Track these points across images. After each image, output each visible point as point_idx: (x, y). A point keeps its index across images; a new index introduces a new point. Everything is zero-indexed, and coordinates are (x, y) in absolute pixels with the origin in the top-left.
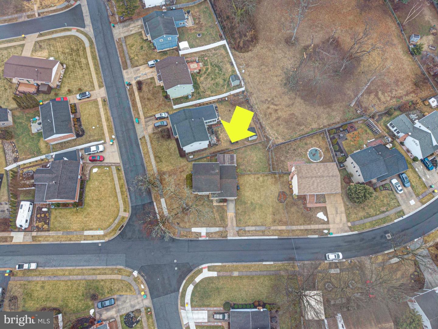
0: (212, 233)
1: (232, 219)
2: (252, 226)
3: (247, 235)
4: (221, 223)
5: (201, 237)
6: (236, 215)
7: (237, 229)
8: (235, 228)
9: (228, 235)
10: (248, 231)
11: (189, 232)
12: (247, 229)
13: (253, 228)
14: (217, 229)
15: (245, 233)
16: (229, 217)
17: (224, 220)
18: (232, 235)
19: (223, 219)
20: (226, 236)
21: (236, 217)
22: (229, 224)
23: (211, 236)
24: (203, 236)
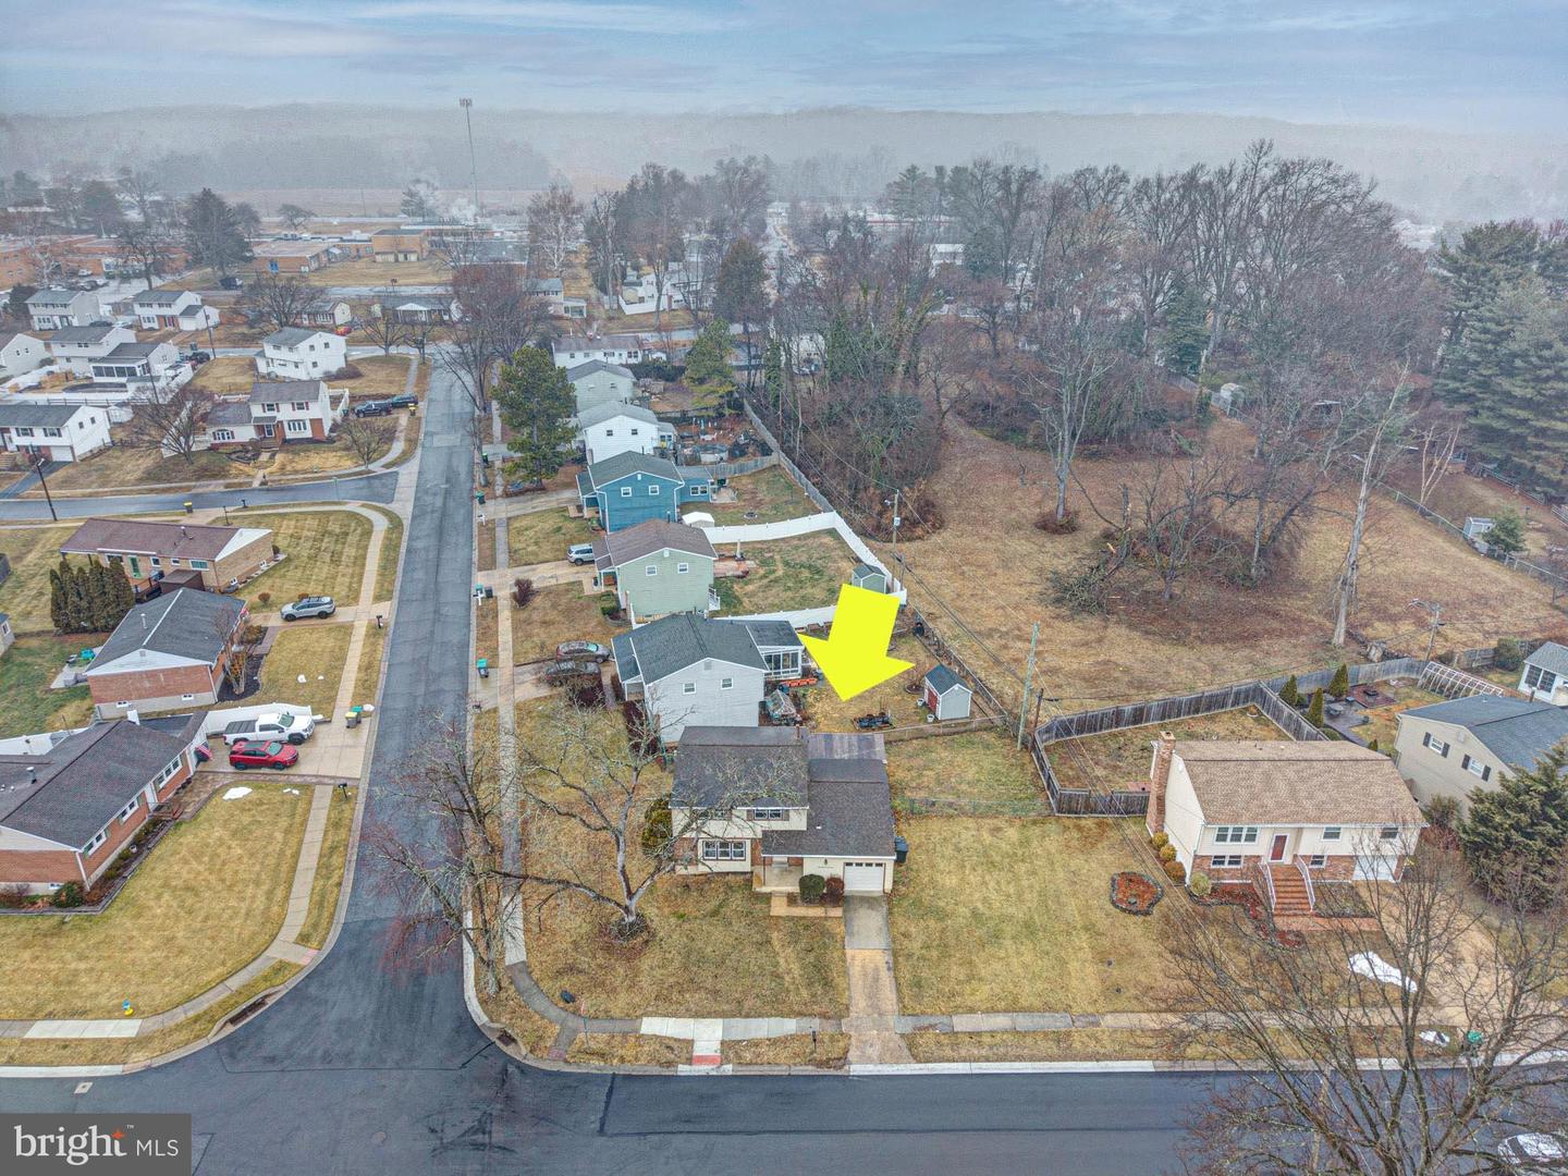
0: (756, 1044)
1: (876, 979)
2: (993, 1010)
3: (963, 1053)
4: (814, 995)
5: (690, 1061)
6: (896, 962)
7: (907, 1025)
8: (891, 1020)
9: (852, 1055)
10: (971, 1035)
11: (625, 1035)
12: (962, 1023)
13: (1001, 1021)
14: (790, 1026)
15: (955, 1046)
16: (855, 971)
17: (827, 983)
18: (873, 1052)
19: (823, 975)
20: (843, 1059)
21: (894, 968)
22: (859, 1003)
23: (748, 1056)
24: (702, 1060)
